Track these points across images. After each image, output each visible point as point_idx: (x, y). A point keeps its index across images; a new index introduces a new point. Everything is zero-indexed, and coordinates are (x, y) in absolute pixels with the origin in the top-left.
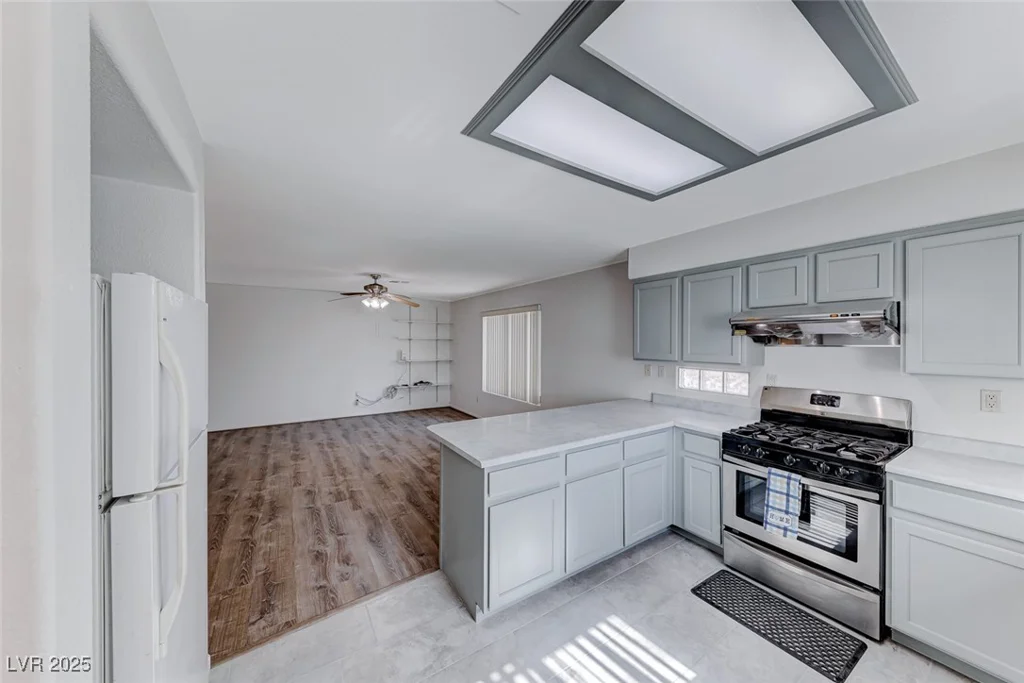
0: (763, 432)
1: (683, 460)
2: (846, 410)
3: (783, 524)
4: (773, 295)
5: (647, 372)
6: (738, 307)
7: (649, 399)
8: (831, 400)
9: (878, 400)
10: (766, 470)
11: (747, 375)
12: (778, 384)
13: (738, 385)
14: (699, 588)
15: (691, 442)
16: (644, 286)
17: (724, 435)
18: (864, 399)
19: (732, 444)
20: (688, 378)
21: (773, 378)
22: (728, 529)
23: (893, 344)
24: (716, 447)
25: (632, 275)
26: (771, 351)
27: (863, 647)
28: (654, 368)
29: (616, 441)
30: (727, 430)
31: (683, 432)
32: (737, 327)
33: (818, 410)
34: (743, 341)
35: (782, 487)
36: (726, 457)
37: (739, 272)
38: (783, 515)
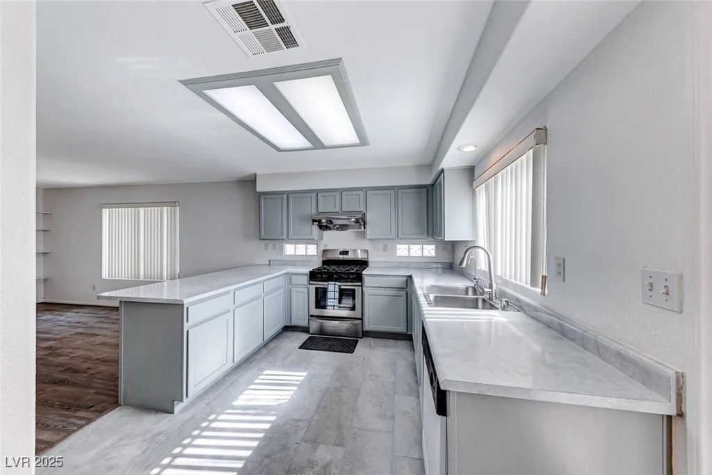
0: (325, 269)
1: (291, 289)
2: (350, 256)
3: (333, 304)
4: (327, 206)
5: (266, 248)
6: (314, 211)
7: (268, 263)
8: (346, 253)
9: (359, 251)
10: (326, 283)
11: (316, 245)
12: (328, 248)
13: (312, 250)
14: (302, 346)
15: (295, 280)
16: (267, 196)
17: (310, 272)
18: (355, 251)
19: (313, 276)
20: (290, 249)
21: (326, 245)
22: (312, 316)
23: (363, 229)
24: (306, 279)
25: (259, 189)
26: (327, 233)
27: (357, 341)
28: (270, 245)
29: (260, 282)
30: (311, 270)
31: (290, 275)
32: (314, 221)
33: (341, 257)
34: (315, 228)
35: (333, 288)
36: (311, 282)
37: (314, 195)
38: (333, 300)
